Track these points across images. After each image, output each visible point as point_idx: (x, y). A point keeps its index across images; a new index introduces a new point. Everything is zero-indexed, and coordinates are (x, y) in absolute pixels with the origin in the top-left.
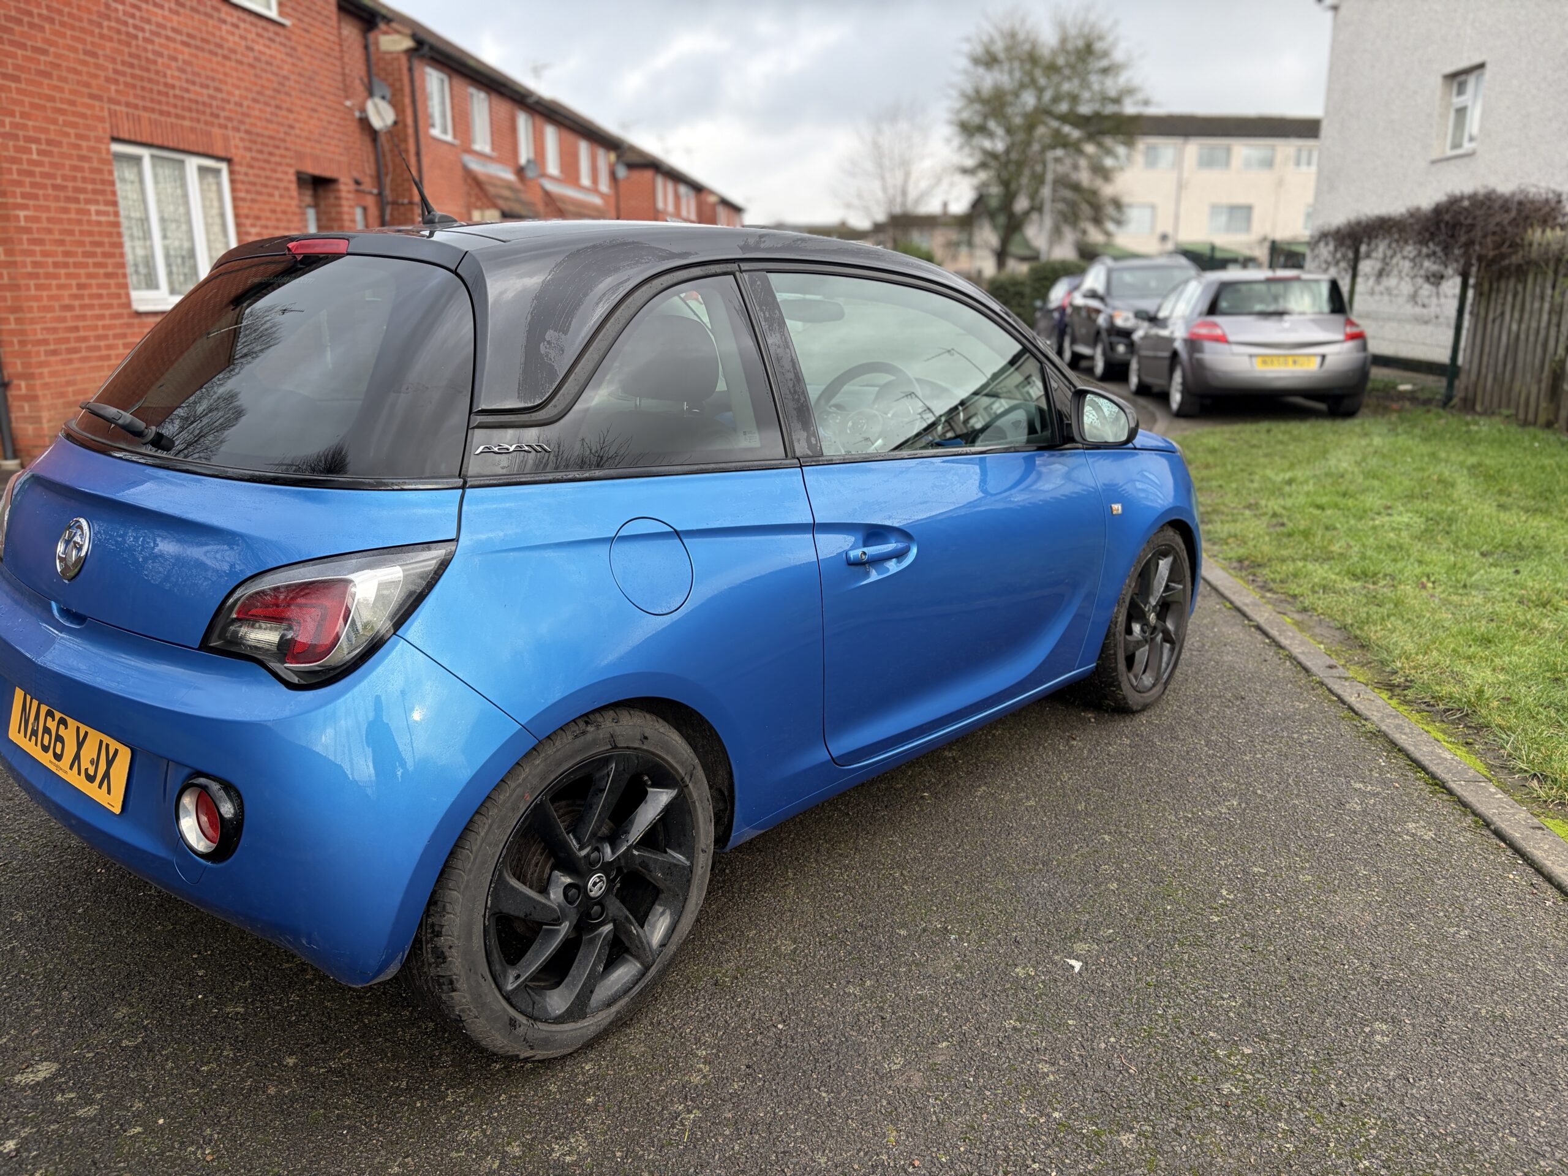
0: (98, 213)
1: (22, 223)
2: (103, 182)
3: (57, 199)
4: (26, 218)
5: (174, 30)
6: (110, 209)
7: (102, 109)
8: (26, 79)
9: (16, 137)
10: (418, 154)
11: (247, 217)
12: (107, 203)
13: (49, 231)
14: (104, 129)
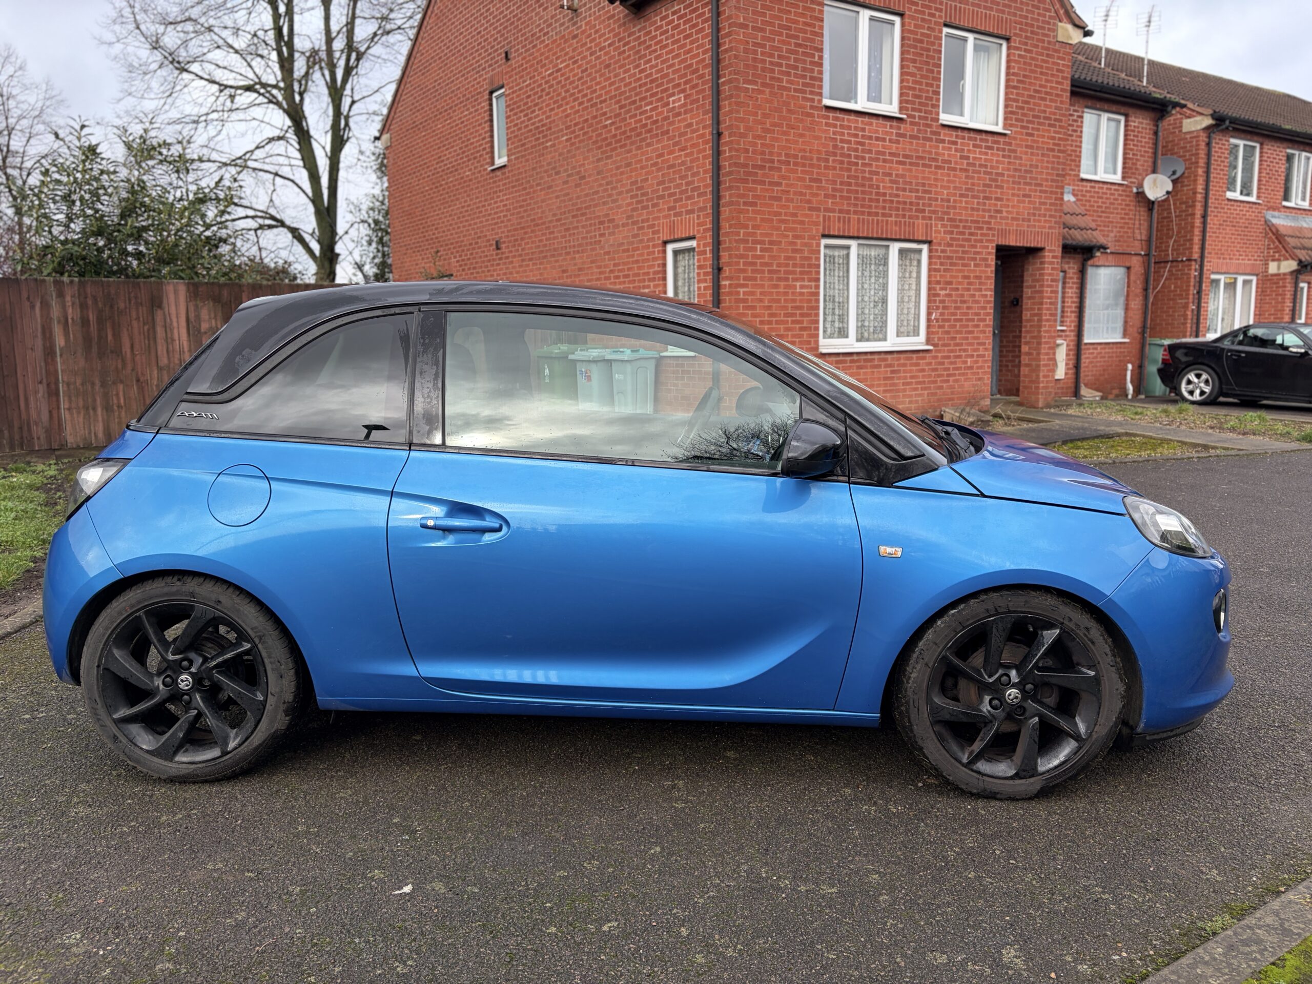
0: (802, 287)
1: (741, 296)
2: (810, 266)
3: (771, 279)
4: (744, 293)
5: (891, 154)
6: (813, 284)
7: (818, 216)
8: (761, 204)
9: (747, 241)
10: (1204, 216)
11: (938, 283)
12: (810, 280)
13: (761, 301)
14: (817, 230)
